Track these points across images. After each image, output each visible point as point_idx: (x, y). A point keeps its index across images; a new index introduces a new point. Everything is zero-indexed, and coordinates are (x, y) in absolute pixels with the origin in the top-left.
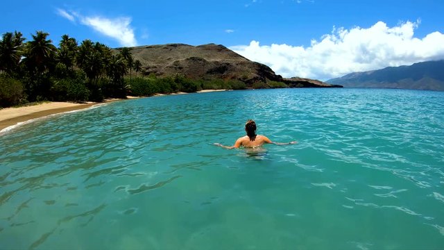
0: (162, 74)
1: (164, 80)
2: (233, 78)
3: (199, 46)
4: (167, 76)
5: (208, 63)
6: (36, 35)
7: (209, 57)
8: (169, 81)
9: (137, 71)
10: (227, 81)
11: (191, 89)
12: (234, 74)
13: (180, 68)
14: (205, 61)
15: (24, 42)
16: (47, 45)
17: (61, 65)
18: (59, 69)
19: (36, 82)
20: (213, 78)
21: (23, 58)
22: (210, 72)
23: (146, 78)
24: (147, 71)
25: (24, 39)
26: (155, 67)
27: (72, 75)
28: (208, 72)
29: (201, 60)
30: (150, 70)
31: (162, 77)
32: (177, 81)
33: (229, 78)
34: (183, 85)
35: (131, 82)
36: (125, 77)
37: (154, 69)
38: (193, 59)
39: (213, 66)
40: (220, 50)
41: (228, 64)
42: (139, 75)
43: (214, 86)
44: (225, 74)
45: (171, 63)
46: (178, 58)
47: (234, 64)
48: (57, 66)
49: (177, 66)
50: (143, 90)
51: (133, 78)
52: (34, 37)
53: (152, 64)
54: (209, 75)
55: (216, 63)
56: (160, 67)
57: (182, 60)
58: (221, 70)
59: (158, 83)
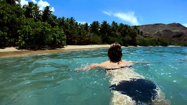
0: (152, 37)
1: (153, 40)
2: (185, 40)
3: (168, 24)
4: (154, 38)
5: (173, 33)
6: (103, 22)
7: (173, 29)
8: (155, 40)
9: (141, 36)
10: (182, 41)
11: (165, 45)
12: (185, 38)
13: (160, 35)
14: (171, 31)
15: (99, 24)
16: (107, 25)
17: (113, 32)
18: (112, 33)
19: (104, 38)
20: (175, 40)
21: (99, 29)
22: (174, 37)
23: (145, 39)
24: (146, 36)
25: (99, 23)
26: (149, 34)
27: (116, 36)
28: (173, 37)
29: (169, 31)
30: (147, 35)
31: (152, 39)
32: (159, 40)
33: (183, 40)
34: (161, 42)
35: (139, 40)
36: (136, 38)
37: (149, 35)
38: (166, 30)
39: (175, 34)
40: (178, 26)
41: (182, 33)
42: (142, 37)
43: (175, 44)
44: (181, 38)
45: (156, 33)
46: (159, 30)
47: (185, 33)
48: (111, 33)
49: (159, 34)
50: (144, 44)
51: (140, 38)
52: (103, 23)
53: (148, 33)
54: (173, 38)
55: (177, 32)
56: (151, 34)
57: (161, 31)
58: (179, 36)
59: (150, 41)
